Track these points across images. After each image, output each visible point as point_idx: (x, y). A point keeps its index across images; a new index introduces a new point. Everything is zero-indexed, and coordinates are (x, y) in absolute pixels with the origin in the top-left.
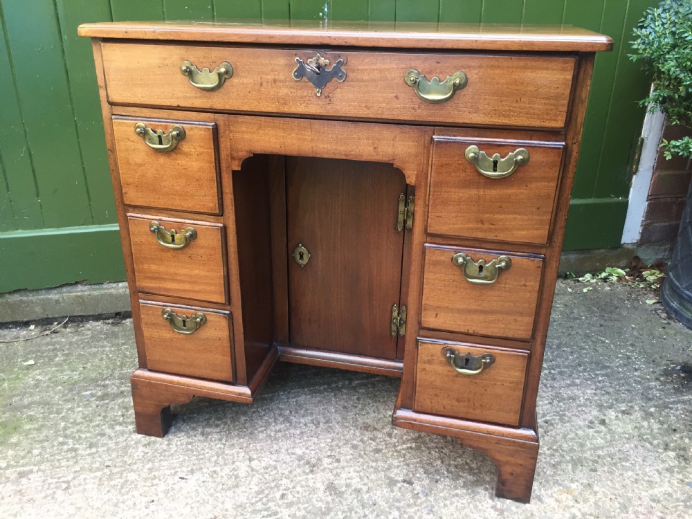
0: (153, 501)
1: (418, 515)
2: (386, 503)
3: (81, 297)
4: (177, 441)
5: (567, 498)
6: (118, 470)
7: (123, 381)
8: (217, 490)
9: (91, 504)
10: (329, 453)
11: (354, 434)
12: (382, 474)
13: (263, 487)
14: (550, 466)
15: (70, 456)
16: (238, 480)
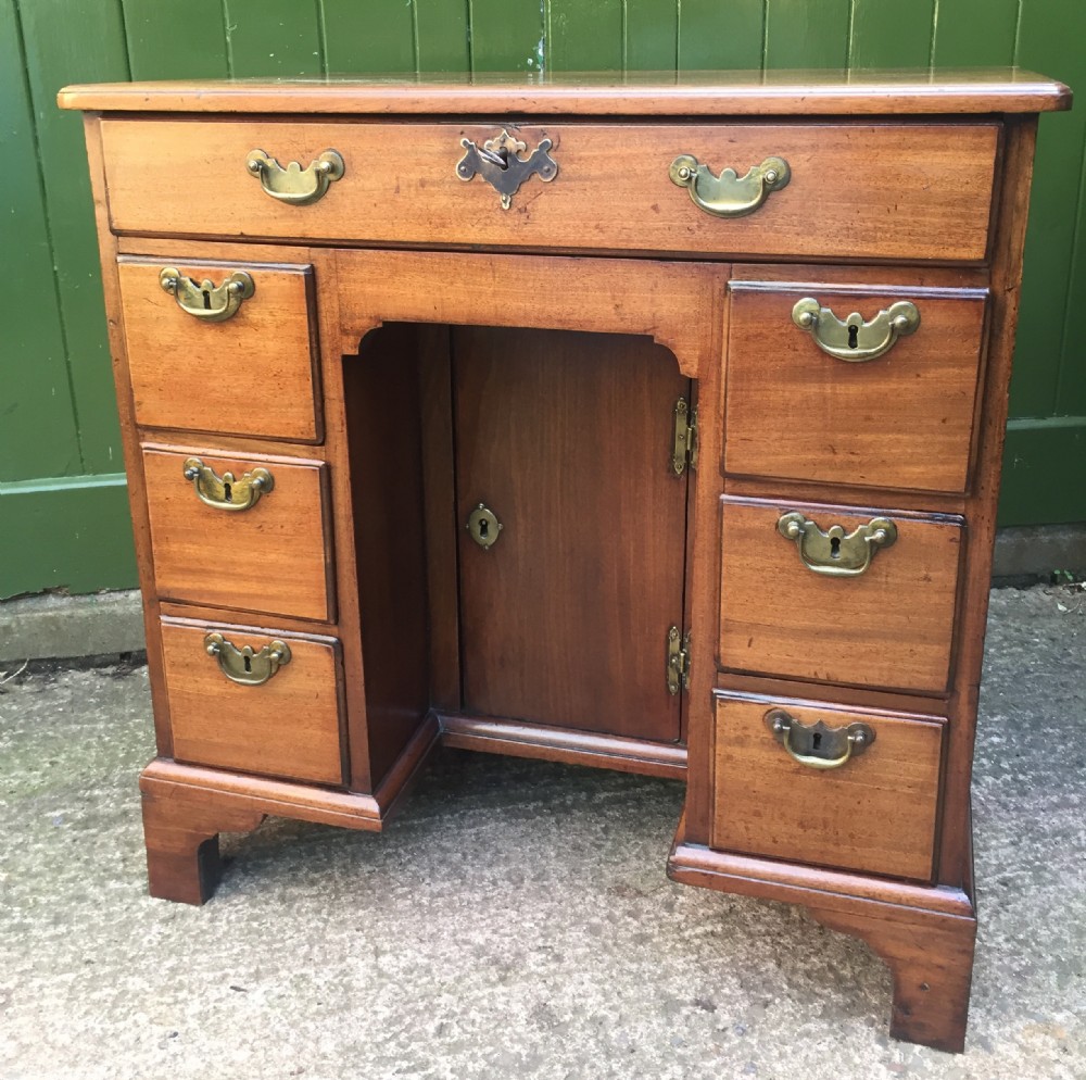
0: (176, 1034)
1: (723, 1075)
2: (657, 1048)
3: (54, 620)
4: (230, 912)
5: (1045, 1043)
6: (108, 969)
7: (129, 790)
8: (307, 1014)
9: (50, 1039)
10: (540, 942)
11: (593, 904)
12: (651, 987)
13: (400, 1010)
14: (1010, 975)
15: (13, 939)
16: (350, 994)
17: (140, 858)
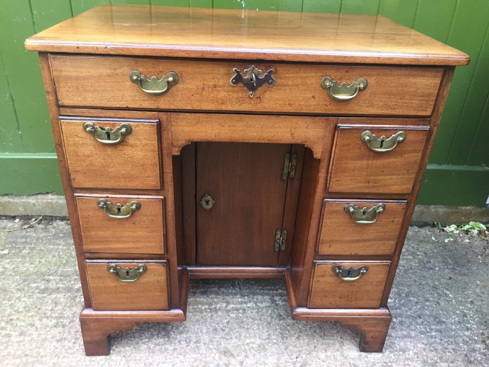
3: (51, 203)
11: (214, 358)
17: (57, 310)
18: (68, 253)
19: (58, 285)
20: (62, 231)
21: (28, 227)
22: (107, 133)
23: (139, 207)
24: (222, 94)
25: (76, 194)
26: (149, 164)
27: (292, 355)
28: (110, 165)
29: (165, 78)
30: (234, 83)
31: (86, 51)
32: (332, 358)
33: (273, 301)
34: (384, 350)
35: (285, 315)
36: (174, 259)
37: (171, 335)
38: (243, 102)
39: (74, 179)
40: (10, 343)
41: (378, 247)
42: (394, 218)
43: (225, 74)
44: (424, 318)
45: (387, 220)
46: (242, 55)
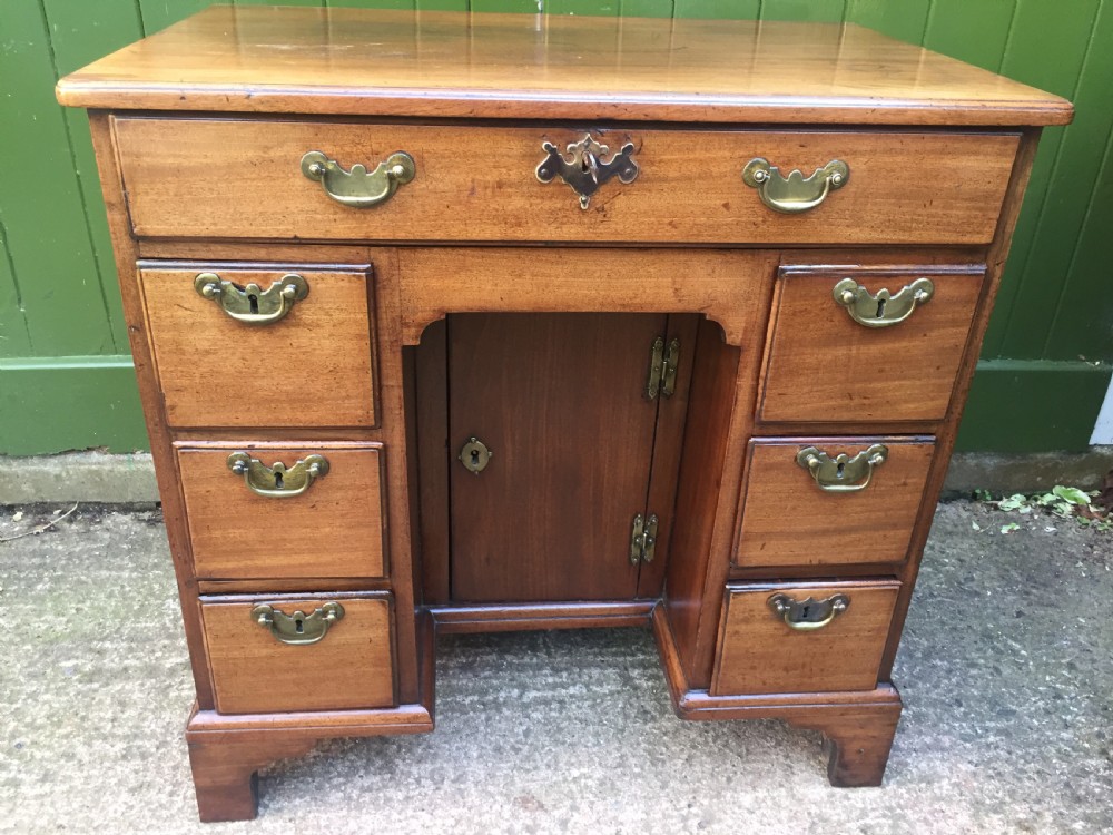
3: (97, 473)
11: (499, 814)
17: (127, 719)
18: (143, 586)
19: (126, 662)
20: (126, 537)
21: (45, 530)
22: (250, 297)
23: (325, 469)
24: (517, 203)
25: (177, 444)
26: (350, 367)
27: (678, 801)
28: (256, 372)
29: (384, 167)
30: (544, 177)
31: (201, 106)
32: (770, 803)
33: (627, 680)
34: (884, 781)
35: (656, 710)
36: (406, 587)
37: (397, 766)
38: (565, 220)
39: (173, 408)
40: (19, 801)
41: (871, 545)
42: (907, 478)
43: (524, 156)
44: (969, 706)
45: (892, 483)
46: (564, 110)
